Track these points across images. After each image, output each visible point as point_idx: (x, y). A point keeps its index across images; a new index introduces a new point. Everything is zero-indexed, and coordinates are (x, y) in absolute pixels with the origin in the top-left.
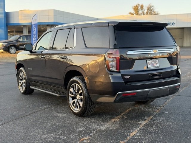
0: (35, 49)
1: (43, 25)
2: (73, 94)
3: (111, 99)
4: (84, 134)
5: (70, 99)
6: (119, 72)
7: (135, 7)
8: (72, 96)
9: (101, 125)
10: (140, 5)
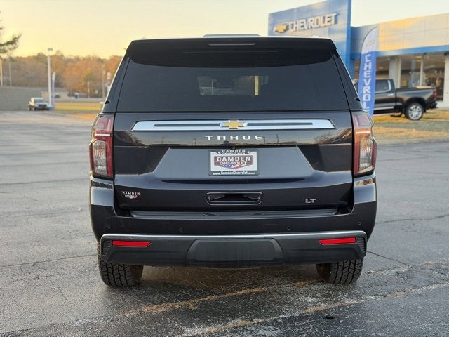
1: (431, 54)
6: (112, 179)
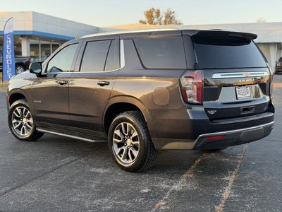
0: (46, 71)
2: (119, 138)
3: (189, 145)
4: (155, 197)
5: (115, 146)
6: (202, 105)
7: (147, 12)
8: (118, 141)
9: (172, 184)
10: (156, 9)
